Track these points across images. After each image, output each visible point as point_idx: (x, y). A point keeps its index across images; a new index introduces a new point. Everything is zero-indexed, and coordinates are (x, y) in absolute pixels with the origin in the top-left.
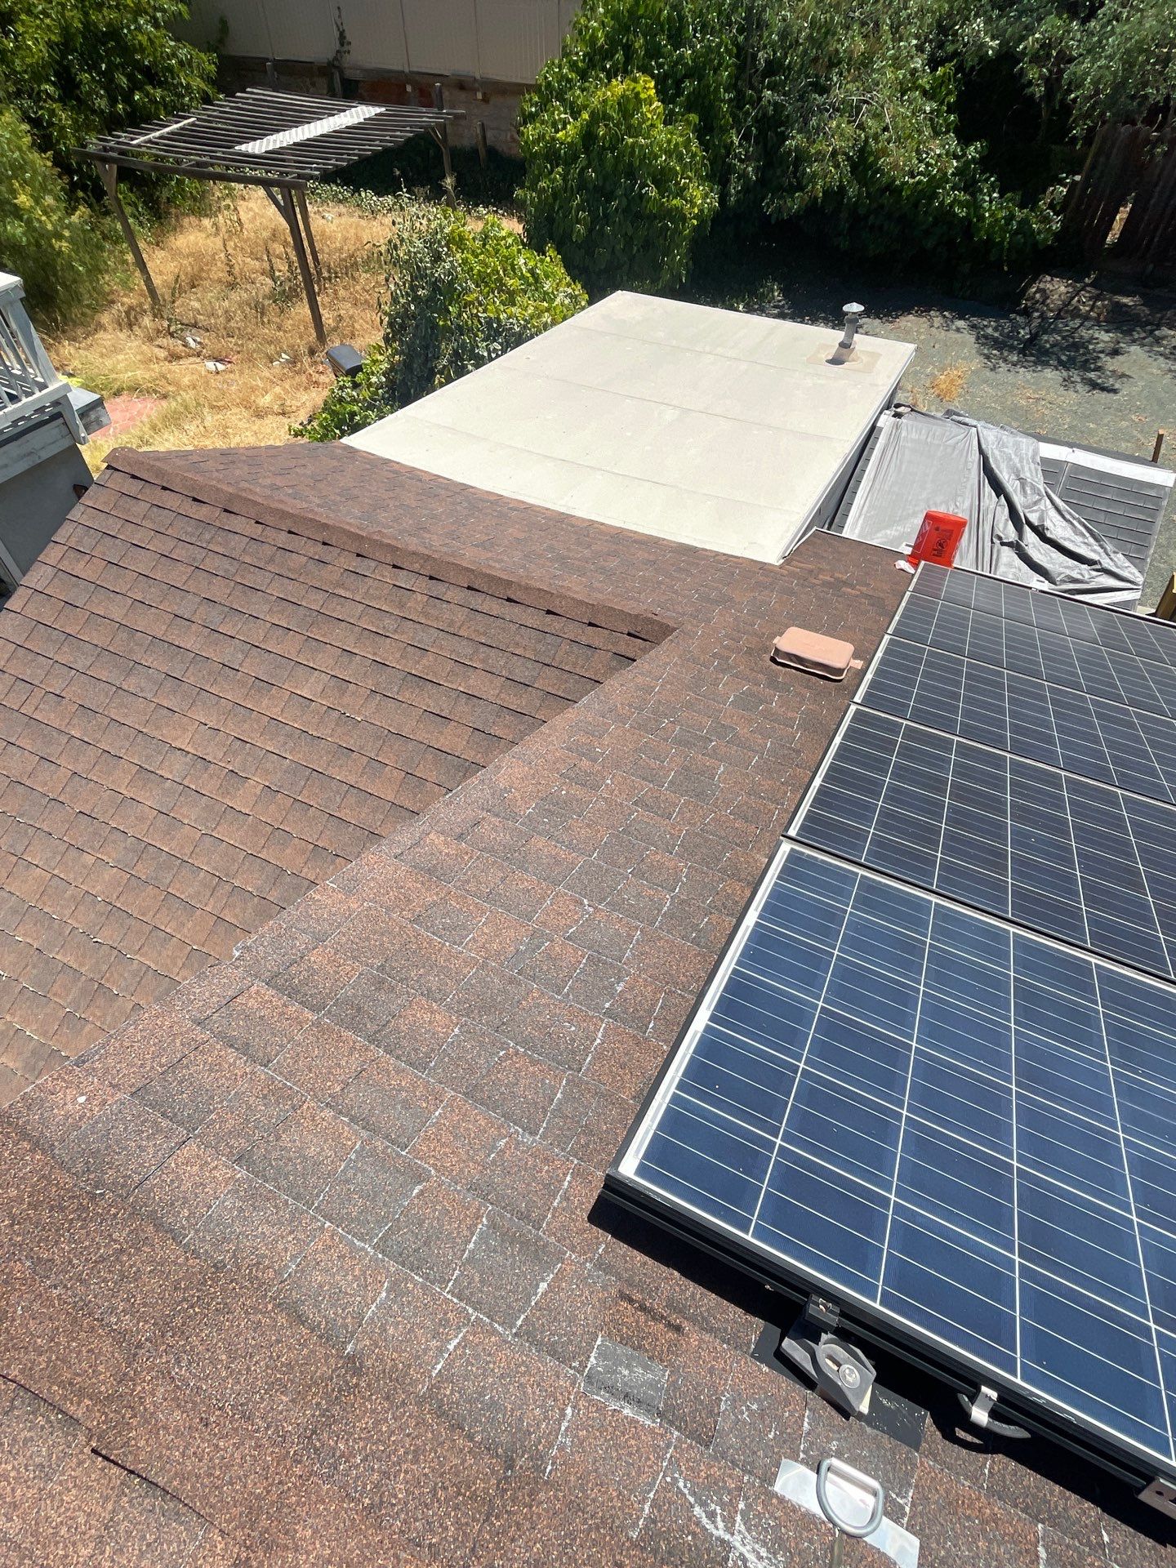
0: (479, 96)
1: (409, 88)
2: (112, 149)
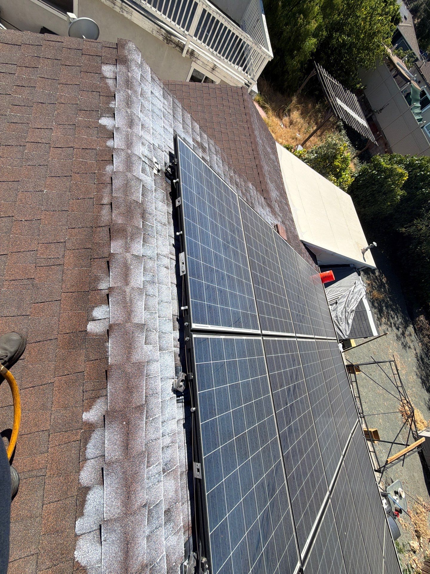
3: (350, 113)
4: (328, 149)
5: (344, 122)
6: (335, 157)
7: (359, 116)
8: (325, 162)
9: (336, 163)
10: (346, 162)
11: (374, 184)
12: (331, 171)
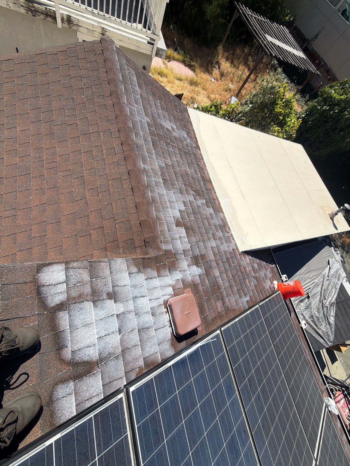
0: (329, 77)
1: (317, 61)
2: (242, 10)
3: (283, 47)
4: (264, 96)
5: (278, 60)
6: (274, 103)
7: (294, 49)
8: (263, 112)
9: (278, 109)
10: (290, 105)
11: (326, 122)
12: (272, 121)
